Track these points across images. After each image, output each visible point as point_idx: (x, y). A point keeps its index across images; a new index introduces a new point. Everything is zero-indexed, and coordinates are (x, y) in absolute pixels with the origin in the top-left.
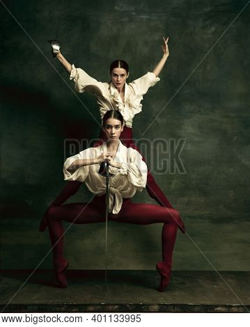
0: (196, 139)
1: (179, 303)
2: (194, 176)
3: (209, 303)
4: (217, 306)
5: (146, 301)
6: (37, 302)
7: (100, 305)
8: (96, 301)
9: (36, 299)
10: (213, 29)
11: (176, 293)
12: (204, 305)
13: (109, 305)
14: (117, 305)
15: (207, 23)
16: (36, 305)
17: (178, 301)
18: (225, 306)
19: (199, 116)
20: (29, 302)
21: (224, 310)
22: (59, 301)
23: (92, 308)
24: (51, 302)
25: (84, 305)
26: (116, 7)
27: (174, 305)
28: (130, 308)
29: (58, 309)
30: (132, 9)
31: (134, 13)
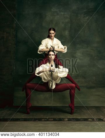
1: (75, 118)
3: (86, 118)
4: (89, 119)
5: (63, 117)
7: (46, 119)
8: (45, 117)
9: (23, 117)
10: (87, 18)
12: (84, 119)
13: (50, 119)
14: (52, 118)
15: (85, 15)
16: (23, 119)
19: (82, 49)
20: (21, 118)
21: (91, 120)
22: (31, 117)
23: (43, 120)
24: (28, 117)
25: (41, 119)
26: (52, 10)
27: (73, 119)
28: (57, 120)
29: (31, 120)
30: (58, 10)
31: (59, 12)
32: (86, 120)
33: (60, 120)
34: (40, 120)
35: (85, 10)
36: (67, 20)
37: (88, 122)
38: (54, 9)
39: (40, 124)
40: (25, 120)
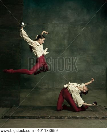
0: (79, 63)
3: (83, 116)
4: (86, 117)
5: (64, 115)
6: (29, 116)
8: (48, 116)
13: (52, 117)
14: (54, 117)
15: (82, 27)
17: (74, 116)
18: (89, 117)
20: (26, 116)
21: (88, 118)
22: (36, 115)
23: (46, 118)
24: (33, 116)
26: (53, 22)
27: (73, 117)
28: (59, 118)
29: (35, 118)
30: (58, 22)
31: (58, 24)
32: (84, 118)
33: (61, 118)
34: (43, 118)
35: (82, 23)
36: (66, 31)
37: (85, 120)
38: (55, 22)
39: (44, 122)
40: (31, 118)
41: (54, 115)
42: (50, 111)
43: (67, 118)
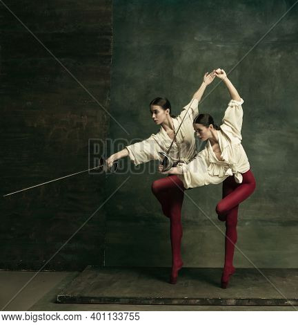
0: (266, 152)
1: (254, 297)
2: (264, 184)
3: (279, 297)
4: (287, 300)
6: (128, 295)
7: (183, 299)
8: (180, 296)
9: (127, 293)
11: (251, 289)
12: (275, 299)
13: (192, 299)
14: (197, 299)
15: (275, 50)
16: (127, 298)
18: (294, 300)
19: (269, 131)
20: (122, 295)
21: (293, 303)
22: (146, 295)
23: (176, 302)
24: (140, 296)
25: (170, 299)
26: (196, 38)
27: (249, 300)
28: (210, 302)
29: (146, 302)
30: (210, 39)
31: (211, 43)
32: (279, 303)
33: (217, 302)
34: (168, 301)
35: (275, 39)
36: (231, 63)
38: (200, 37)
41: (198, 295)
42: (186, 284)
43: (233, 302)
